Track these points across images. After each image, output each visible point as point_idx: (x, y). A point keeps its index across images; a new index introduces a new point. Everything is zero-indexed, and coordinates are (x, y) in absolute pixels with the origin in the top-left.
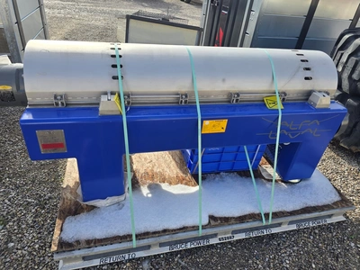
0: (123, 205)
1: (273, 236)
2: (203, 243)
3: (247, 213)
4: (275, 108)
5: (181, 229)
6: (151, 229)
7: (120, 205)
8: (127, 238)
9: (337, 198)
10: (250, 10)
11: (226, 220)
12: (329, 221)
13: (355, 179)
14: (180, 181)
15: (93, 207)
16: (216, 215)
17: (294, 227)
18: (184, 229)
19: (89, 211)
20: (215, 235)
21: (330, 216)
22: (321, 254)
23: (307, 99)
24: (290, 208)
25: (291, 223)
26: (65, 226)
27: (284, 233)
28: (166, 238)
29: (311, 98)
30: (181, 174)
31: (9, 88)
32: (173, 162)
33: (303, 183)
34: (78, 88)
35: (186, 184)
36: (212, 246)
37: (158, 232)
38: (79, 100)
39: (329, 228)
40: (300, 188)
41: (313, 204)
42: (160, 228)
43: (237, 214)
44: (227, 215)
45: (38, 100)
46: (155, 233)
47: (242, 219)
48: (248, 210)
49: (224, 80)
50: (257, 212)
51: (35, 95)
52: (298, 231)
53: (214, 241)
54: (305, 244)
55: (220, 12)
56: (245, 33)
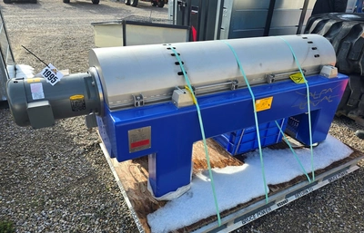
0: (192, 193)
1: (315, 193)
2: (267, 211)
3: (295, 177)
4: (301, 82)
5: (251, 201)
6: (228, 207)
7: (189, 194)
8: (212, 219)
9: (351, 151)
10: (222, 8)
11: (282, 186)
12: (349, 171)
13: (350, 137)
14: (226, 163)
15: (165, 202)
16: (273, 183)
17: (327, 182)
18: (253, 201)
19: (163, 206)
20: (273, 203)
21: (348, 168)
22: (356, 197)
23: (319, 73)
24: (323, 165)
25: (325, 179)
26: (151, 223)
27: (322, 188)
28: (242, 212)
29: (323, 71)
30: (224, 158)
31: (81, 97)
32: (211, 149)
33: (321, 145)
34: (152, 87)
35: (233, 165)
36: (273, 213)
37: (235, 208)
38: (152, 99)
39: (350, 177)
40: (321, 149)
41: (337, 159)
42: (234, 205)
43: (288, 179)
44: (281, 182)
45: (119, 103)
46: (232, 209)
47: (293, 182)
48: (294, 174)
49: (261, 65)
50: (302, 174)
51: (115, 99)
52: (331, 184)
53: (274, 208)
54: (341, 193)
55: (189, 12)
56: (220, 28)
